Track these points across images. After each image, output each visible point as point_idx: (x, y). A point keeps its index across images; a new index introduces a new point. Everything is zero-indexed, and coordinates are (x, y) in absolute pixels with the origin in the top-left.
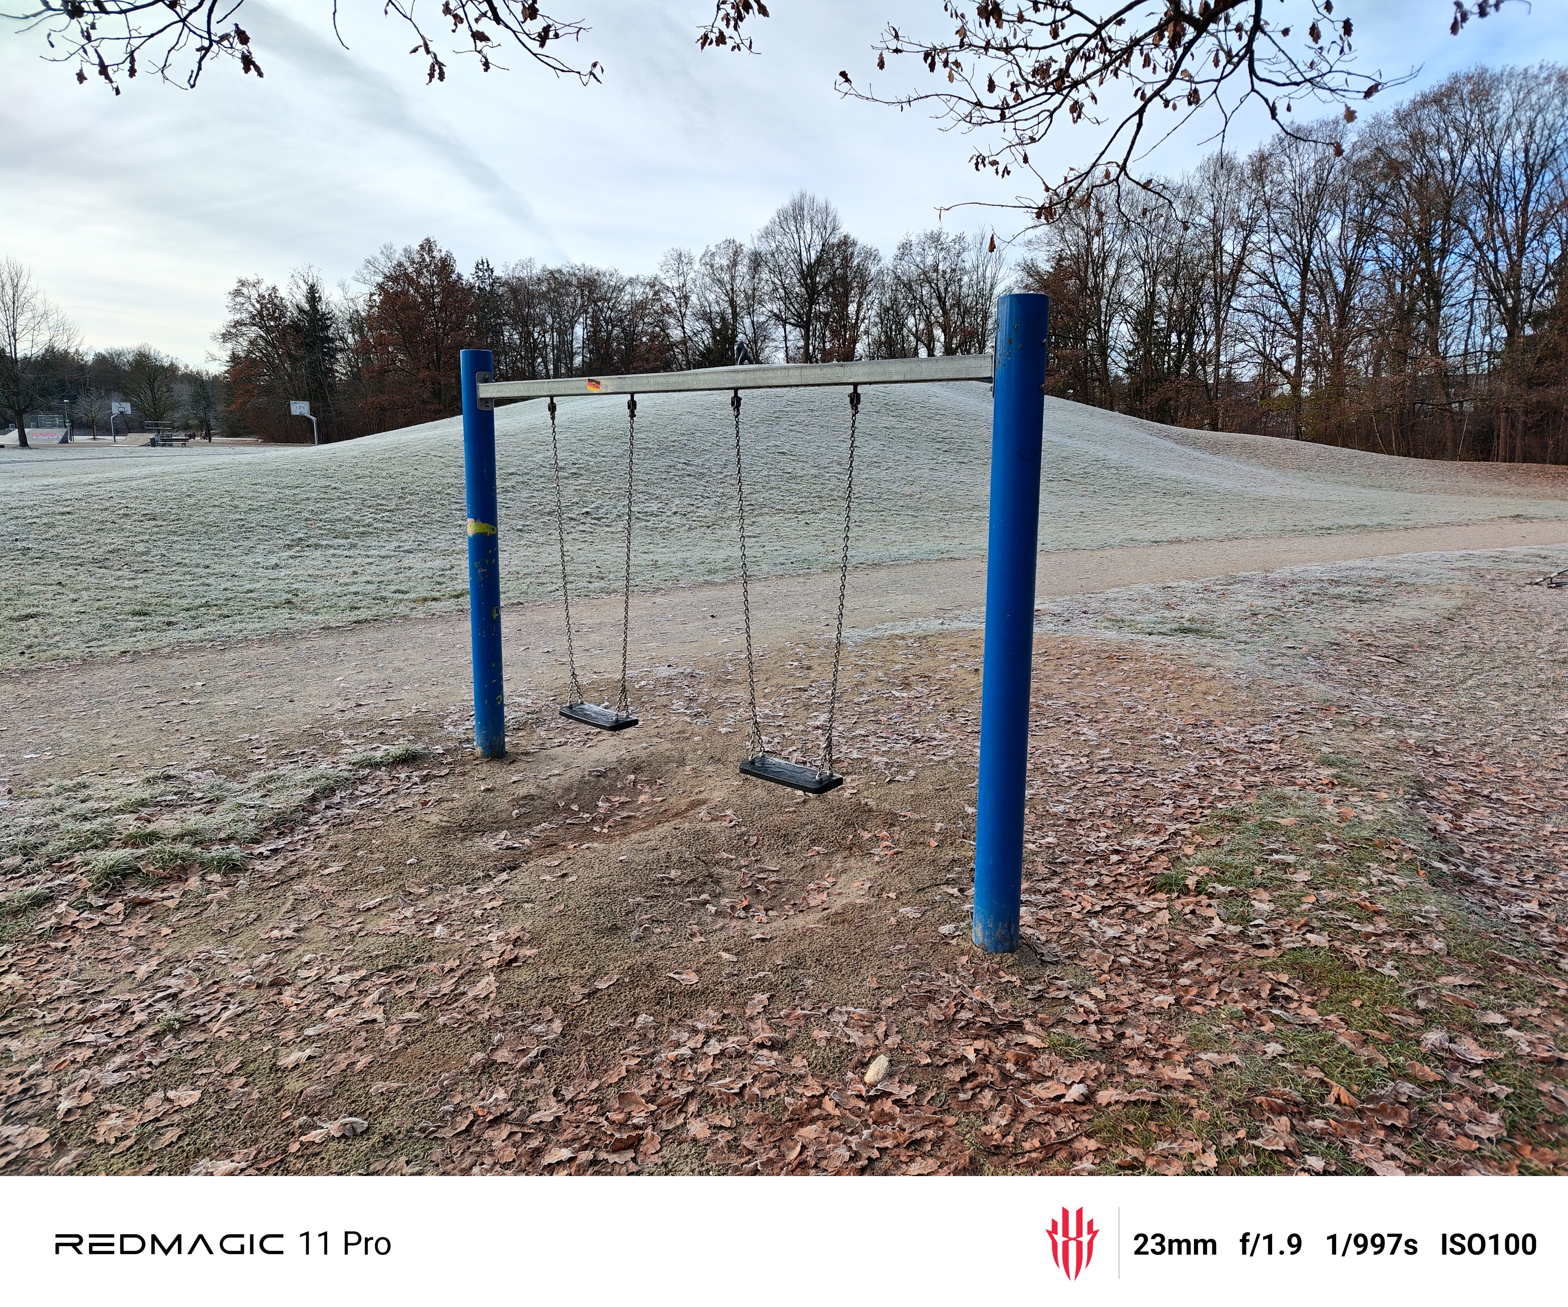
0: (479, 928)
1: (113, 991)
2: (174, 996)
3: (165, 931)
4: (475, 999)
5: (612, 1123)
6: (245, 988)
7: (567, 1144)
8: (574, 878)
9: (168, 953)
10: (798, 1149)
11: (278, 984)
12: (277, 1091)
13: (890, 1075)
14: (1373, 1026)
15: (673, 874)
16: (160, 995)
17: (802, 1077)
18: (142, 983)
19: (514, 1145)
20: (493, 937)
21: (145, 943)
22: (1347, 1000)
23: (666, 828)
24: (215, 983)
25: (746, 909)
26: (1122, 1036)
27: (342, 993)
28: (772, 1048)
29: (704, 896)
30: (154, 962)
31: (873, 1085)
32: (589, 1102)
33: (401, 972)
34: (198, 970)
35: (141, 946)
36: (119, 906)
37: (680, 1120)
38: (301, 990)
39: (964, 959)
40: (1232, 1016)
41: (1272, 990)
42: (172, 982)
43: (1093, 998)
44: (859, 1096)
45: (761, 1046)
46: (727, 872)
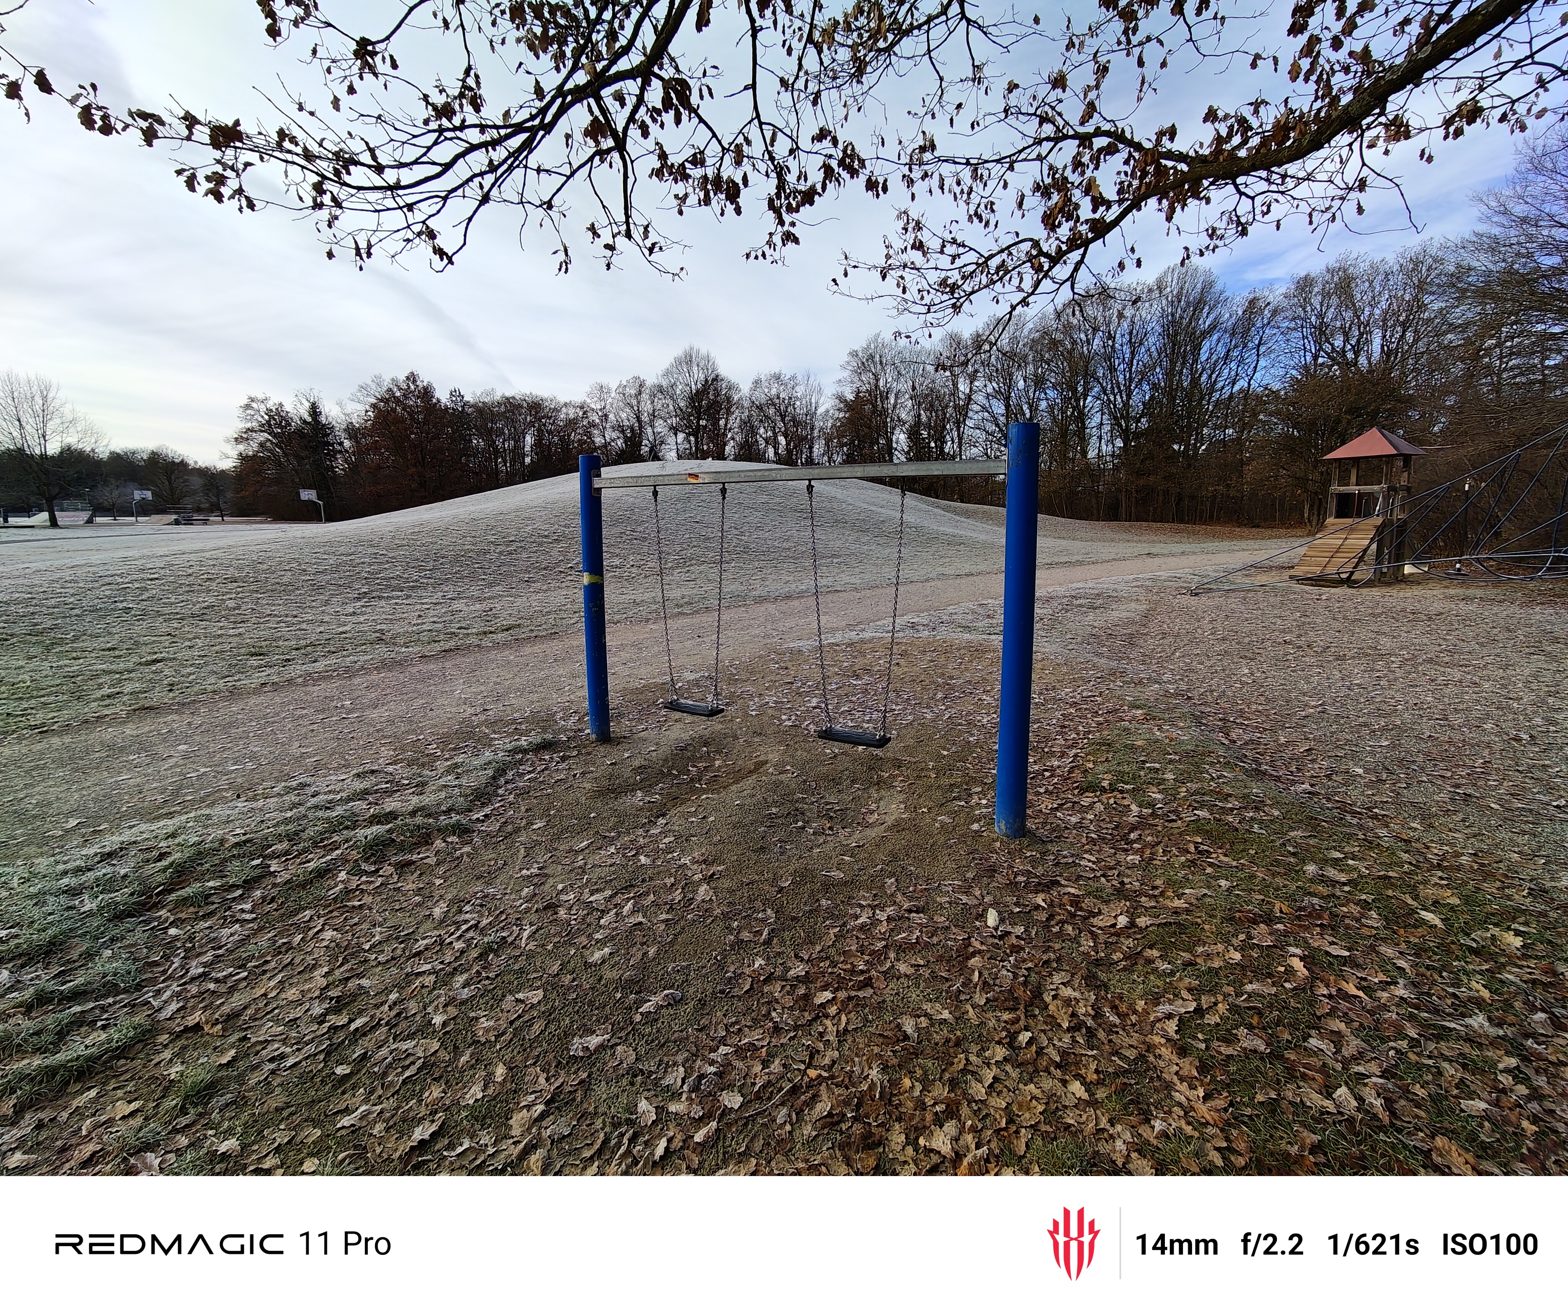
0: (670, 856)
1: (421, 930)
2: (476, 926)
3: (438, 882)
4: (703, 901)
5: (845, 970)
6: (526, 913)
7: (824, 988)
8: (712, 819)
9: (449, 896)
10: (977, 973)
11: (552, 907)
12: (600, 980)
13: (1002, 920)
14: (1272, 865)
15: (774, 810)
16: (464, 927)
17: (948, 928)
18: (442, 922)
19: (788, 993)
20: (686, 860)
21: (427, 892)
22: (1243, 851)
23: (751, 781)
24: (501, 912)
25: (831, 828)
26: (1122, 883)
27: (602, 907)
28: (917, 912)
29: (800, 824)
30: (443, 905)
31: (996, 929)
32: (822, 959)
33: (636, 889)
34: (481, 906)
35: (426, 895)
36: (388, 870)
37: (888, 964)
38: (570, 908)
39: (998, 844)
40: (1183, 866)
41: (1196, 848)
42: (468, 916)
43: (1089, 861)
44: (993, 936)
45: (910, 911)
46: (806, 806)
